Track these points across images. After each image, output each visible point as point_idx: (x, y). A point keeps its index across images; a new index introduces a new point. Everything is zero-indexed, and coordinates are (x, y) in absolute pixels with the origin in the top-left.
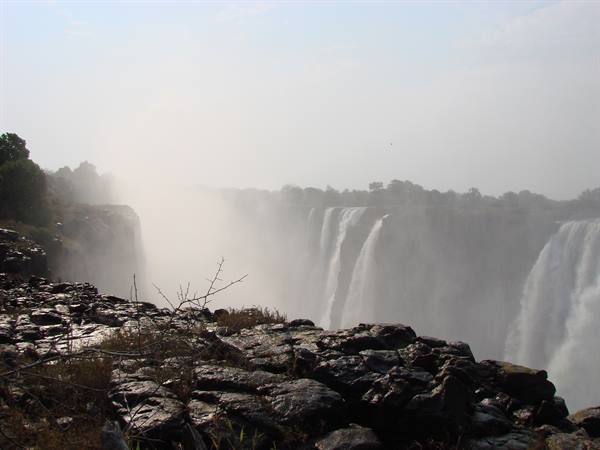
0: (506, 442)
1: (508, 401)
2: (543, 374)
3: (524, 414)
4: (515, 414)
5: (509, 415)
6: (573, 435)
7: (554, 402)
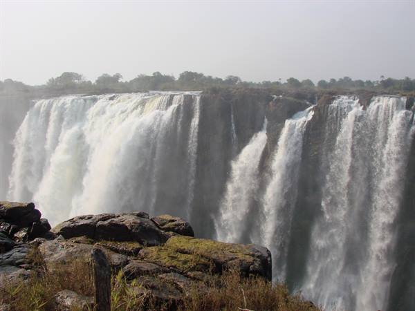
0: (11, 255)
1: (9, 228)
2: (32, 205)
3: (22, 234)
4: (15, 235)
5: (12, 237)
6: (55, 240)
7: (40, 223)
